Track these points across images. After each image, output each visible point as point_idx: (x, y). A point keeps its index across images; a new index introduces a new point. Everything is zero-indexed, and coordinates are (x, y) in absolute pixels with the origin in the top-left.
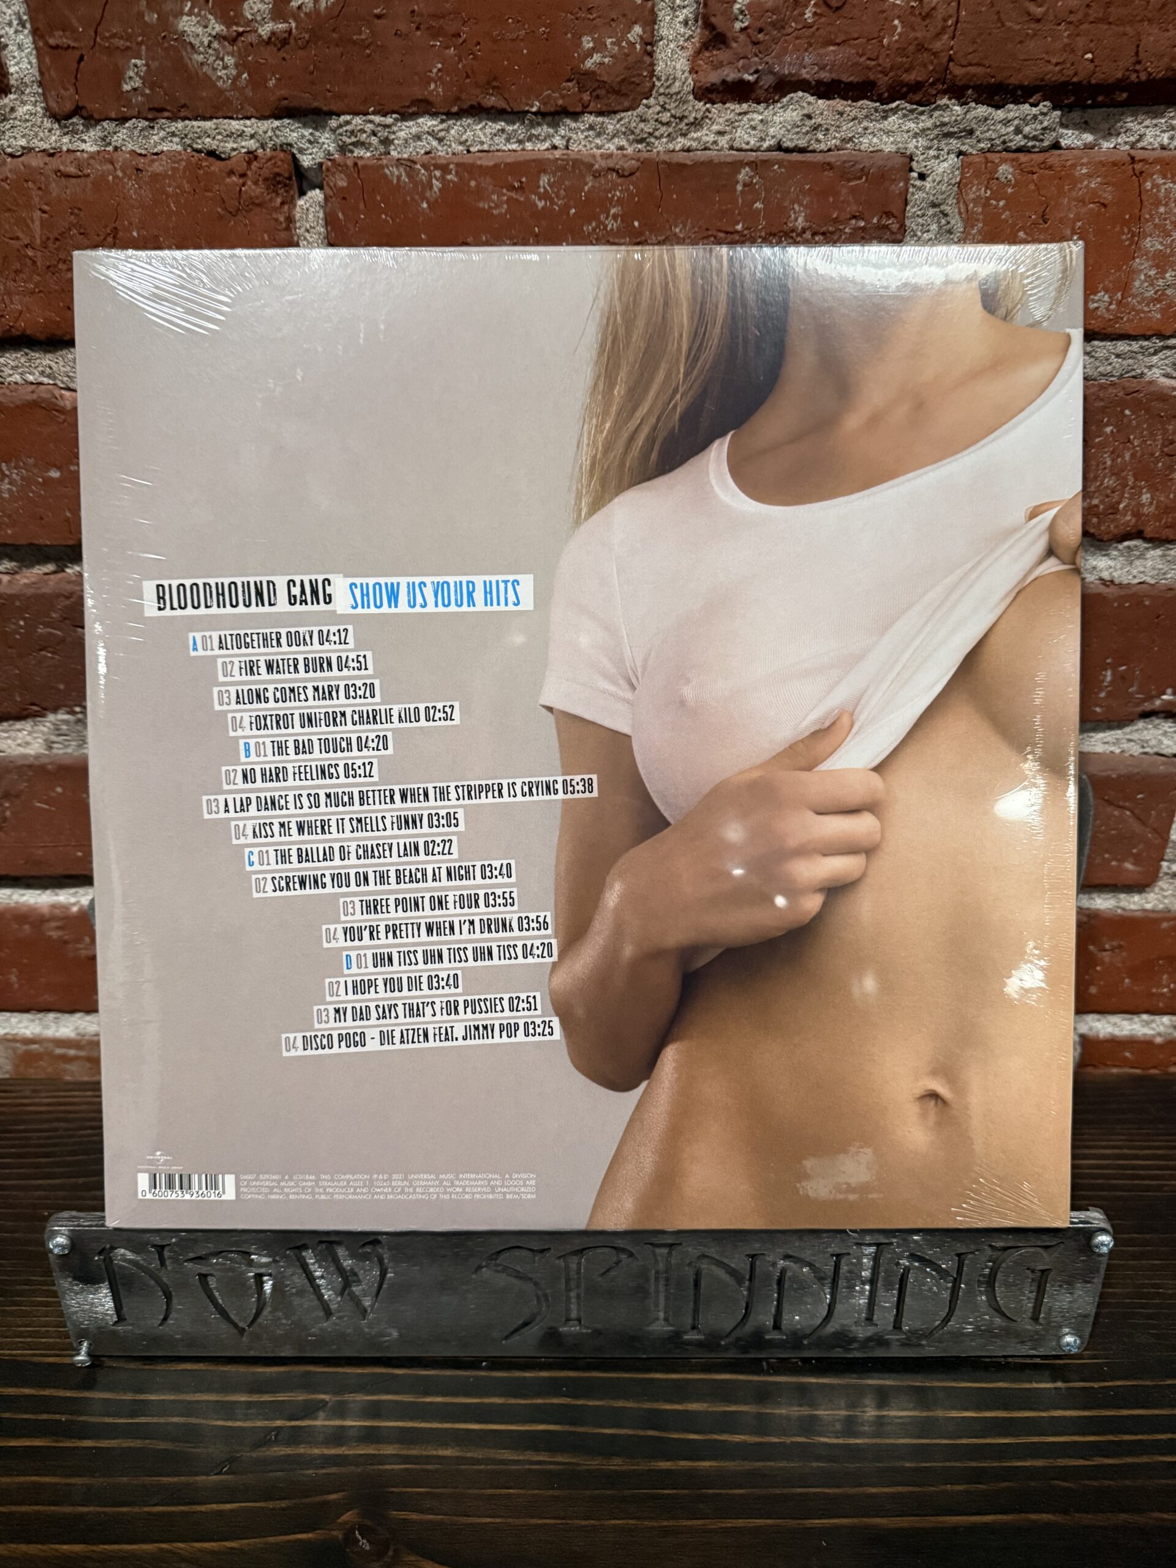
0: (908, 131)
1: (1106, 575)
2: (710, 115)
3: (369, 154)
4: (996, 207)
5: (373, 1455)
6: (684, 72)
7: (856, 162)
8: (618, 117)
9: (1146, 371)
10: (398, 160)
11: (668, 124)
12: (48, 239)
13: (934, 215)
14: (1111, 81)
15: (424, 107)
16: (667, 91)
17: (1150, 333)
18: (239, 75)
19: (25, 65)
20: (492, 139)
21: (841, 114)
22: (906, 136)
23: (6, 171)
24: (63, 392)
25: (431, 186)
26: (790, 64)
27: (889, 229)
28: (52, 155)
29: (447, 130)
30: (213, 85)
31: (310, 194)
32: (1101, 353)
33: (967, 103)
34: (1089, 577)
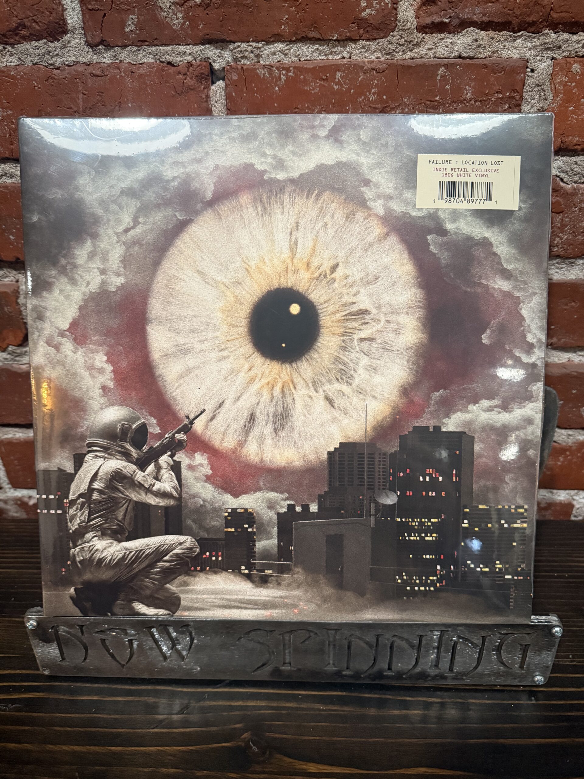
0: (526, 47)
2: (424, 40)
3: (249, 63)
4: (570, 86)
5: (255, 706)
6: (412, 18)
7: (499, 64)
8: (377, 41)
10: (264, 65)
11: (403, 45)
12: (86, 108)
13: (538, 91)
15: (278, 38)
16: (403, 28)
18: (184, 23)
19: (75, 19)
20: (312, 54)
21: (492, 38)
22: (525, 49)
23: (65, 74)
25: (280, 79)
26: (468, 13)
27: (515, 99)
28: (88, 65)
29: (289, 50)
30: (171, 27)
31: (218, 83)
33: (558, 32)
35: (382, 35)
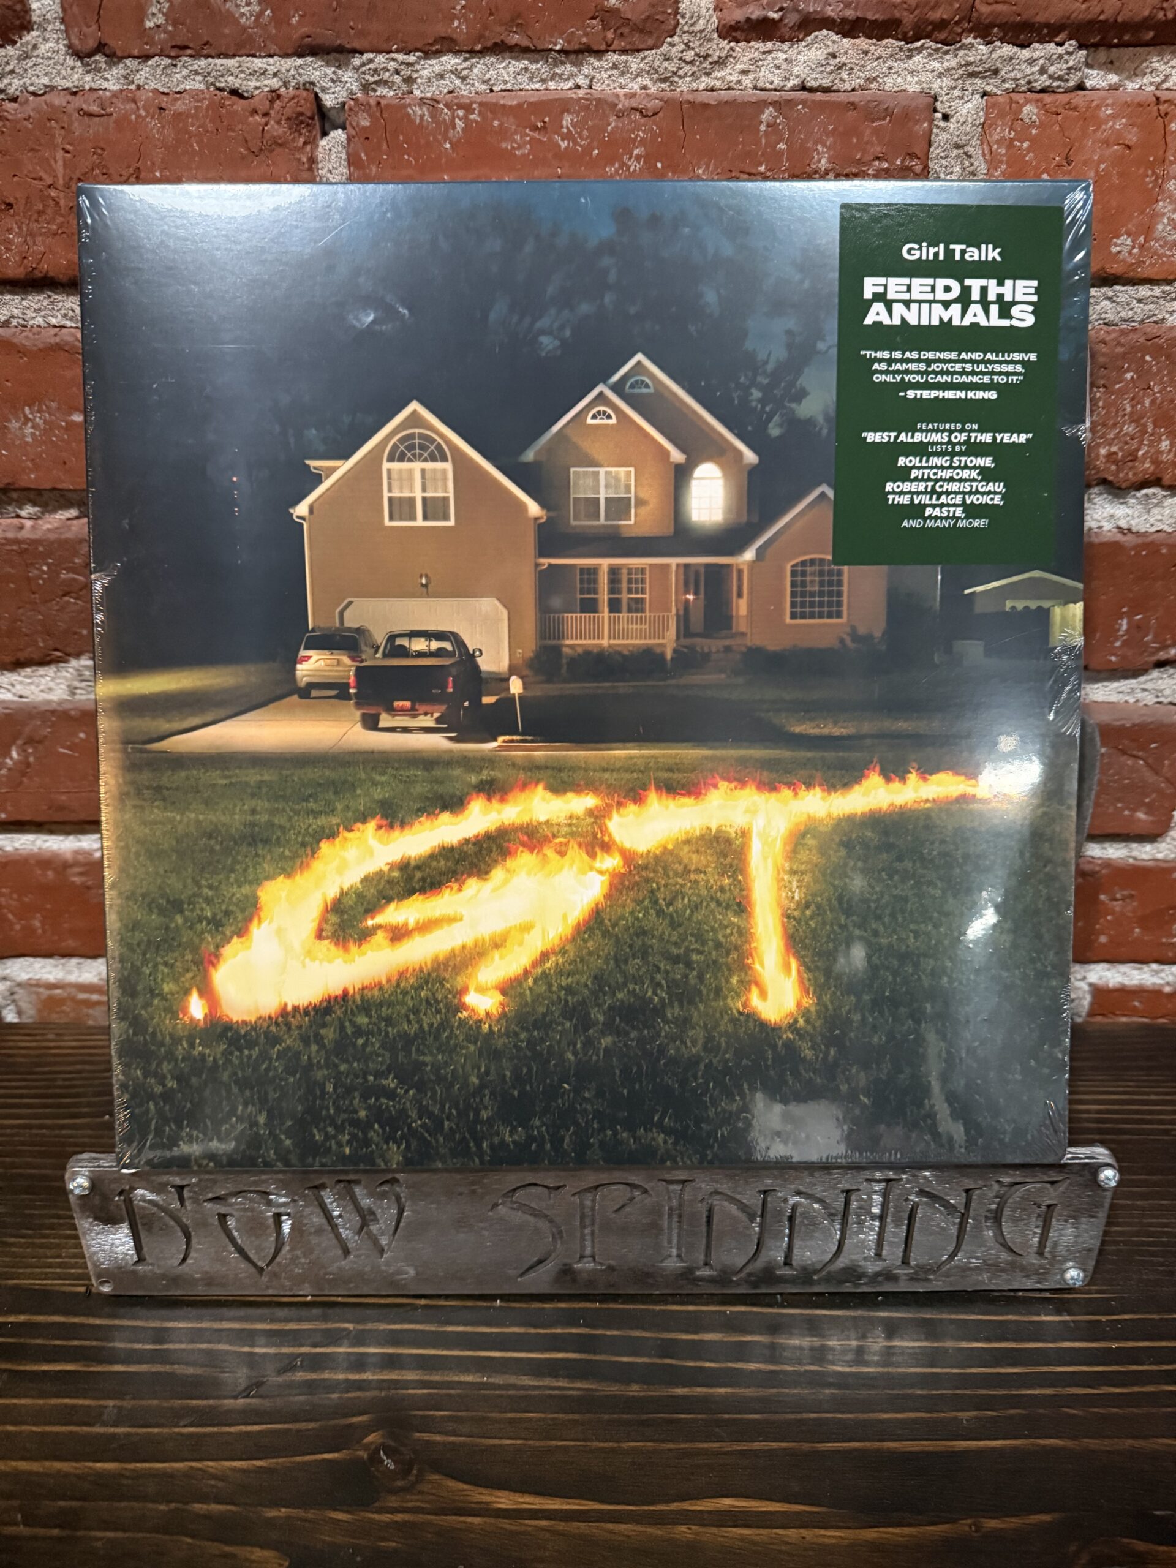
0: (933, 71)
1: (1123, 524)
2: (734, 54)
3: (391, 93)
4: (1020, 148)
5: (396, 1380)
6: (708, 10)
7: (880, 103)
8: (642, 55)
10: (421, 99)
11: (692, 62)
12: (71, 179)
13: (958, 156)
14: (1137, 19)
15: (446, 45)
16: (692, 29)
17: (1171, 277)
18: (261, 13)
19: (47, 1)
20: (515, 77)
21: (866, 53)
22: (931, 76)
23: (29, 110)
25: (454, 128)
27: (912, 169)
28: (74, 94)
29: (470, 69)
30: (236, 22)
31: (332, 134)
32: (1122, 298)
33: (992, 43)
34: (1107, 526)
35: (650, 42)
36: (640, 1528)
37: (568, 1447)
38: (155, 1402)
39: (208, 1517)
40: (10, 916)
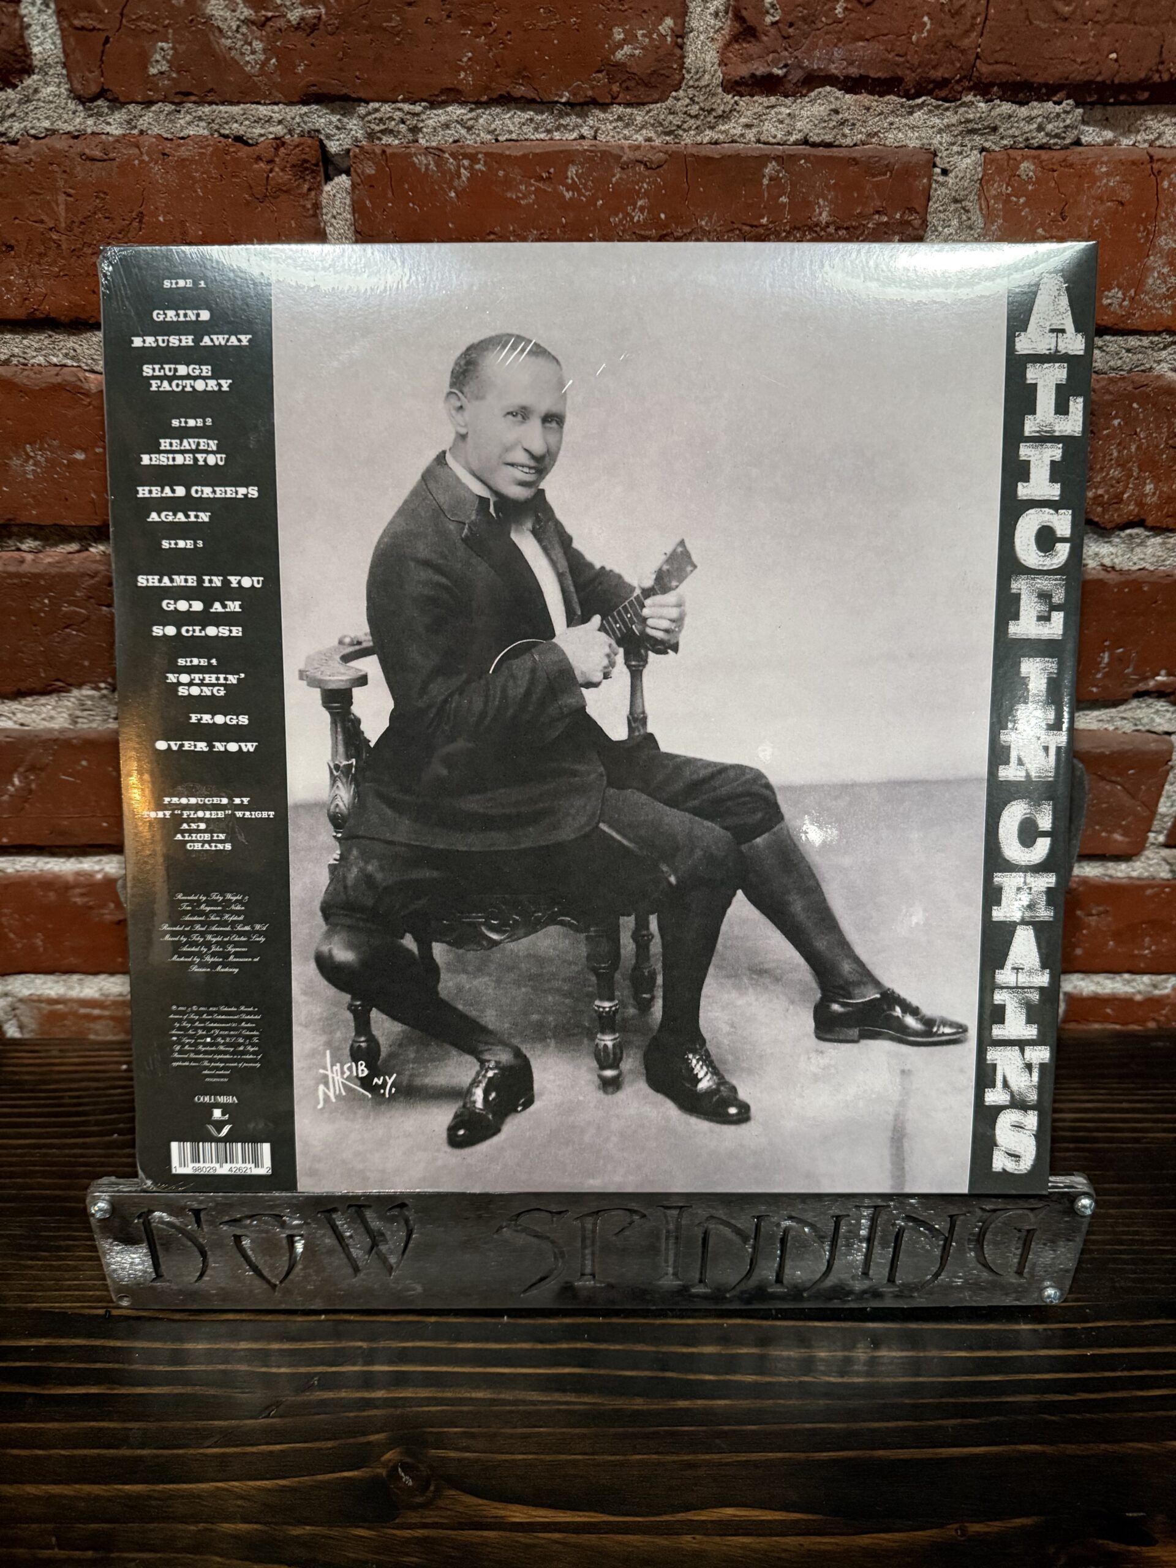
0: (933, 127)
1: (1107, 561)
2: (738, 108)
3: (397, 142)
4: (1016, 203)
5: (411, 1398)
6: (713, 64)
7: (881, 158)
8: (647, 108)
9: (1155, 365)
10: (427, 148)
11: (696, 117)
12: (73, 222)
13: (956, 210)
14: (1135, 80)
15: (453, 95)
16: (696, 84)
17: (1161, 329)
18: (267, 60)
19: (48, 46)
20: (520, 128)
21: (868, 109)
22: (930, 131)
23: (30, 154)
24: (87, 374)
25: (459, 177)
26: (819, 59)
27: (911, 225)
28: (76, 137)
29: (476, 119)
30: (241, 70)
31: (337, 180)
32: (1112, 348)
33: (992, 101)
34: (1091, 564)
35: (656, 96)
36: (648, 1539)
37: (578, 1461)
38: (179, 1424)
39: (235, 1537)
40: (12, 936)
